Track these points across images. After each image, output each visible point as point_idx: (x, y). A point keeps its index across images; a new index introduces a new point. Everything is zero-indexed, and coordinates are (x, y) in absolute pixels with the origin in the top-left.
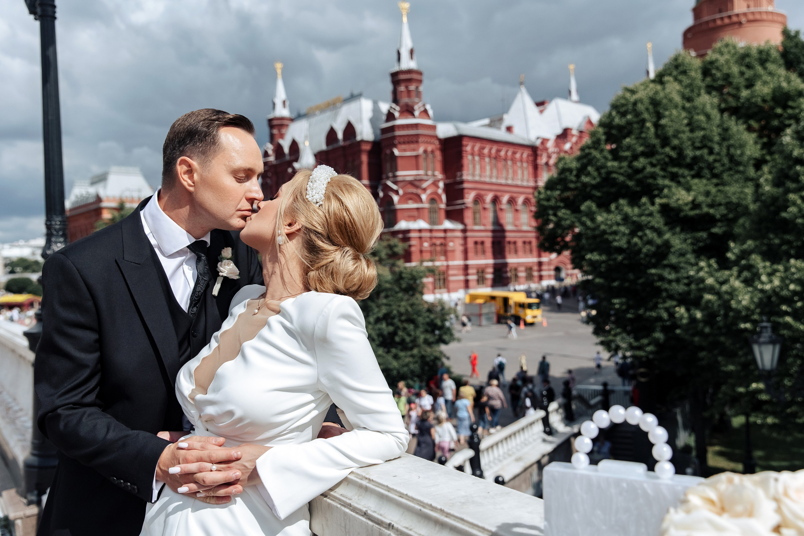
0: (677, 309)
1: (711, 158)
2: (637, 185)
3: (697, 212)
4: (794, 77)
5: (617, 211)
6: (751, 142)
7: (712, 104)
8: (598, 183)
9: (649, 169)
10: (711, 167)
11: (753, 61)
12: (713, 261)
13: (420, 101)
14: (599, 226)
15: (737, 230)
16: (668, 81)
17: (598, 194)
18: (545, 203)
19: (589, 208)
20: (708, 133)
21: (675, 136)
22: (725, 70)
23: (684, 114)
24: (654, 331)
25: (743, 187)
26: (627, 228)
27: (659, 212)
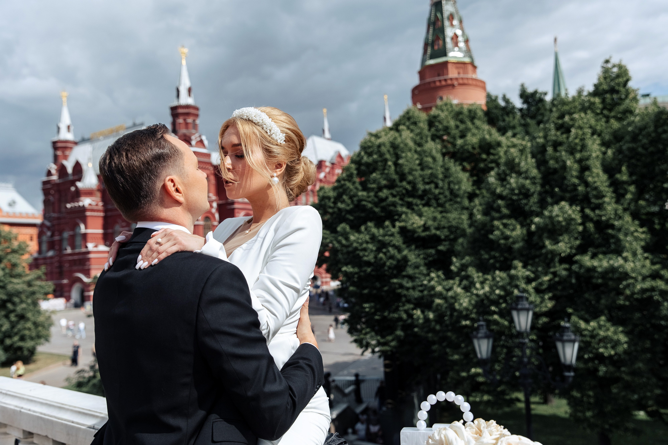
0: (415, 312)
1: (437, 191)
2: (382, 211)
3: (427, 233)
4: (494, 131)
5: (365, 232)
6: (465, 180)
7: (436, 149)
8: (351, 209)
9: (391, 199)
10: (437, 199)
11: (464, 118)
12: (440, 273)
13: (197, 132)
14: (352, 244)
15: (458, 248)
16: (403, 130)
17: (351, 218)
19: (344, 229)
20: (434, 171)
21: (410, 173)
22: (445, 123)
23: (416, 156)
24: (396, 330)
25: (460, 214)
26: (374, 246)
27: (399, 233)
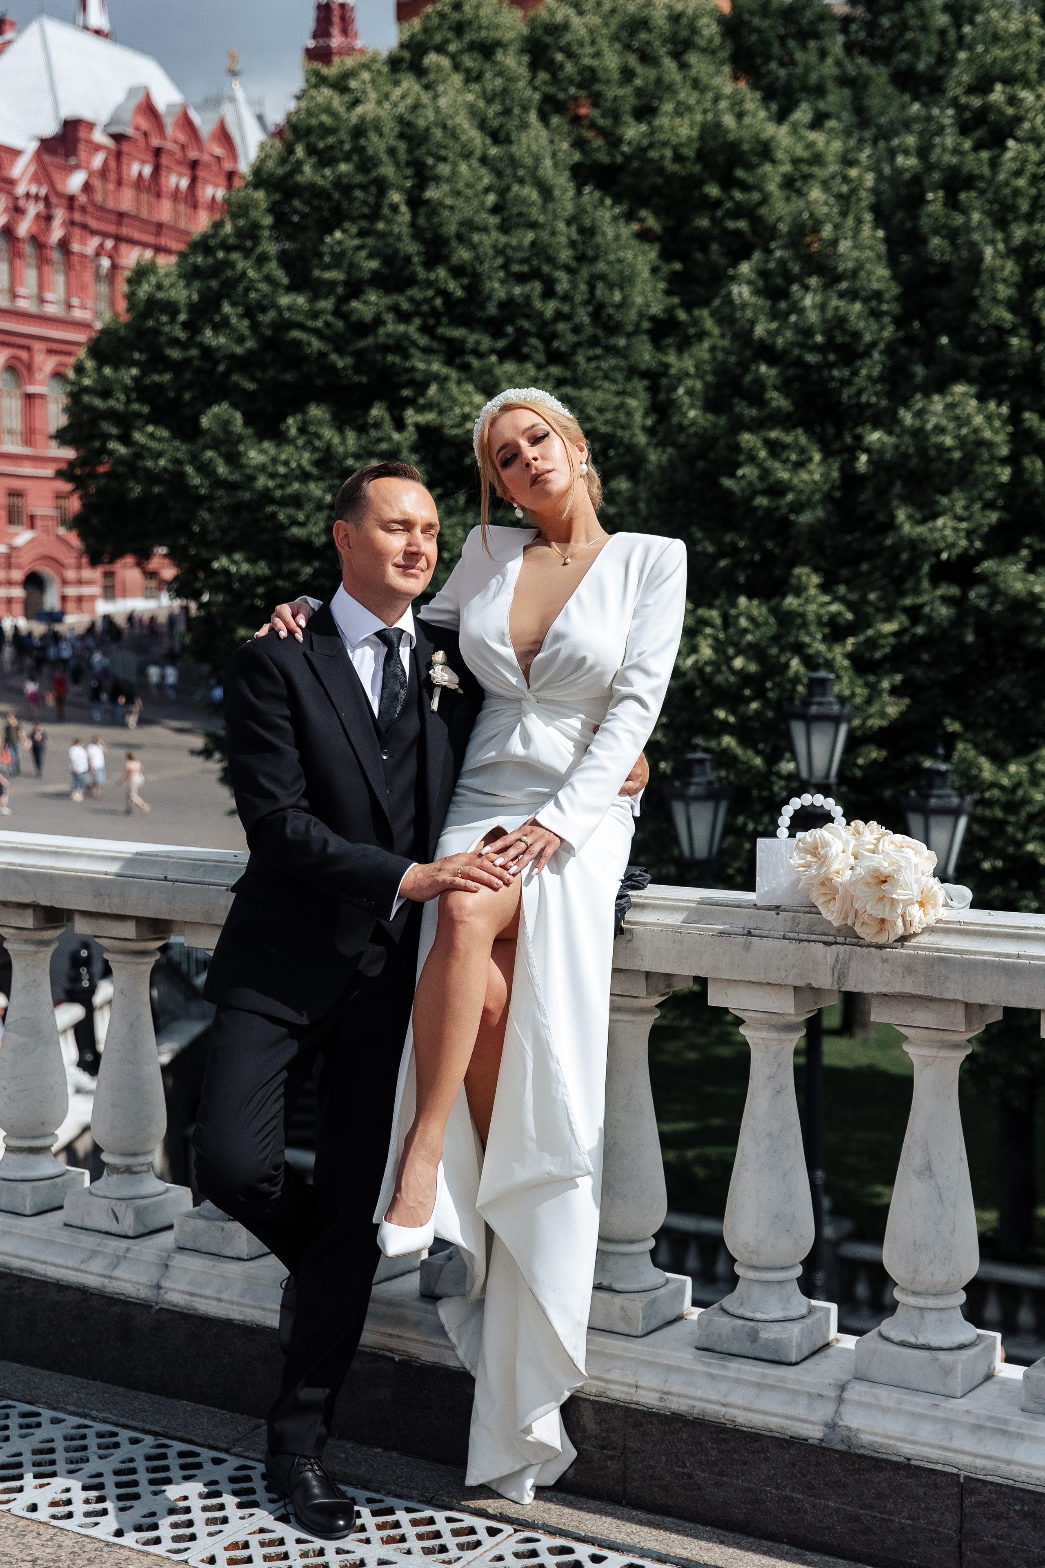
1: (550, 308)
2: (357, 369)
4: (752, 101)
5: (300, 442)
6: (645, 271)
7: (554, 154)
8: (250, 353)
9: (392, 327)
11: (656, 43)
14: (252, 478)
16: (439, 68)
17: (251, 386)
18: (98, 403)
19: (226, 424)
20: (545, 235)
21: (462, 238)
22: (587, 61)
23: (486, 178)
25: (626, 392)
27: (414, 449)
